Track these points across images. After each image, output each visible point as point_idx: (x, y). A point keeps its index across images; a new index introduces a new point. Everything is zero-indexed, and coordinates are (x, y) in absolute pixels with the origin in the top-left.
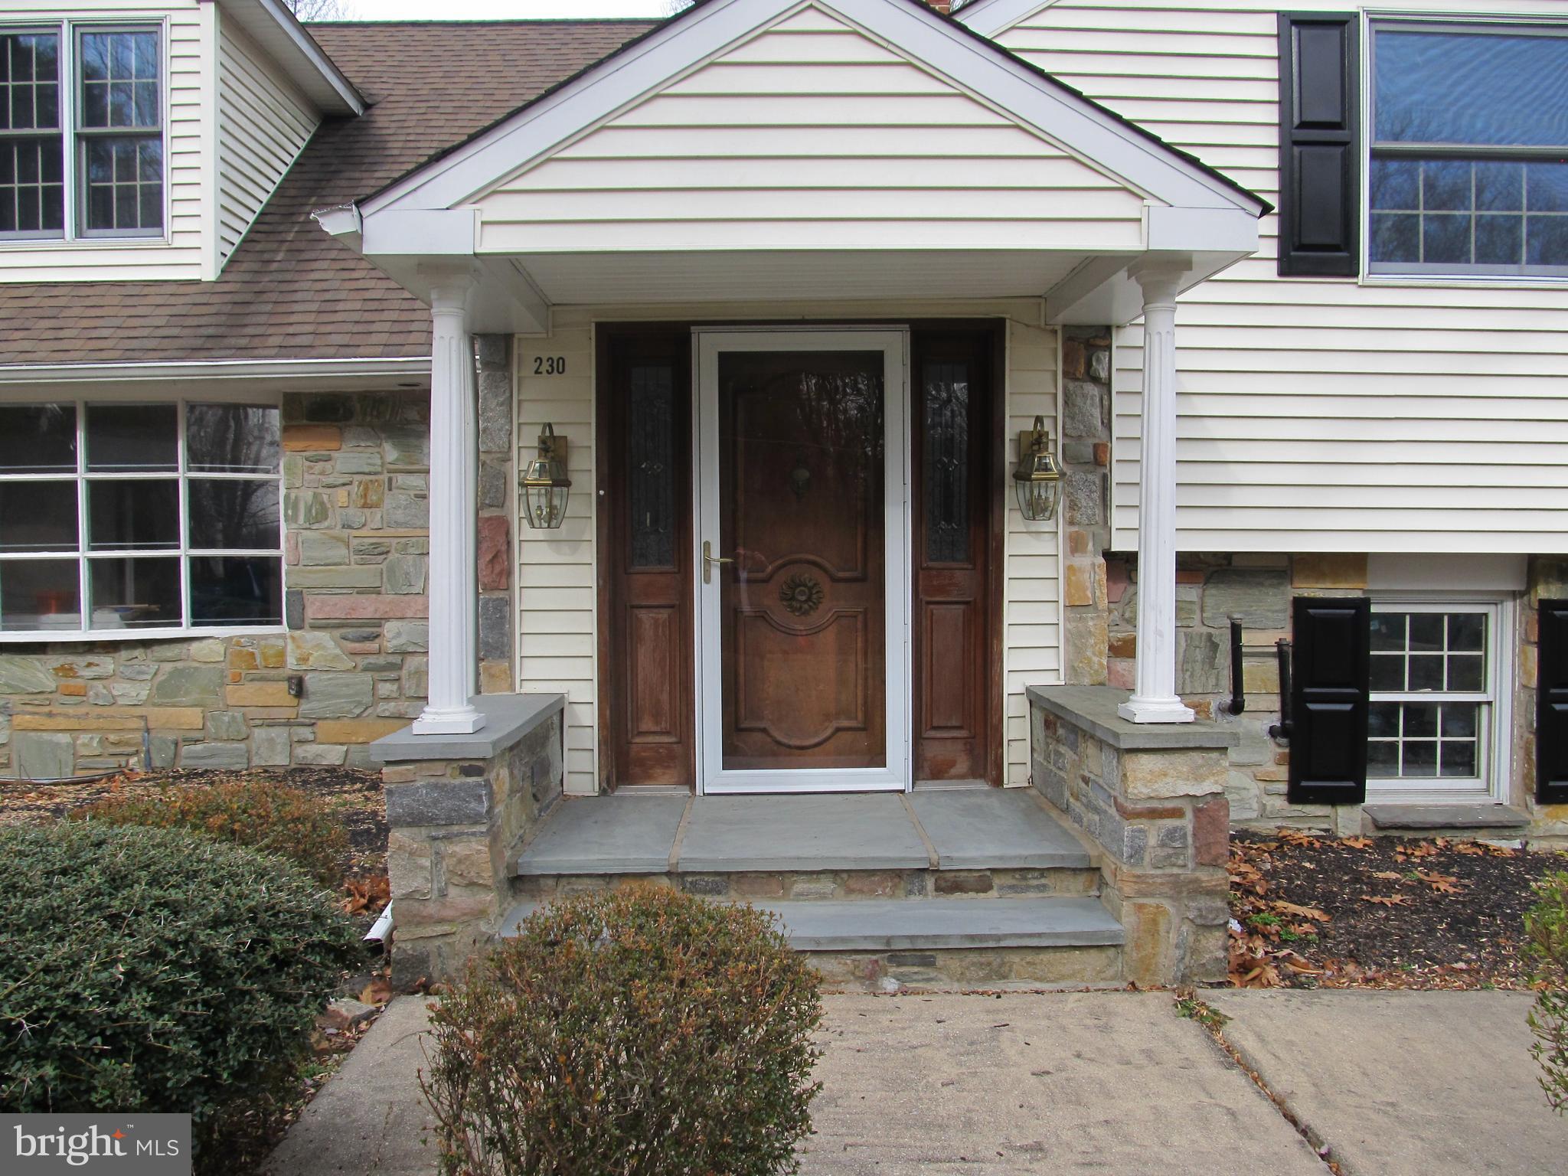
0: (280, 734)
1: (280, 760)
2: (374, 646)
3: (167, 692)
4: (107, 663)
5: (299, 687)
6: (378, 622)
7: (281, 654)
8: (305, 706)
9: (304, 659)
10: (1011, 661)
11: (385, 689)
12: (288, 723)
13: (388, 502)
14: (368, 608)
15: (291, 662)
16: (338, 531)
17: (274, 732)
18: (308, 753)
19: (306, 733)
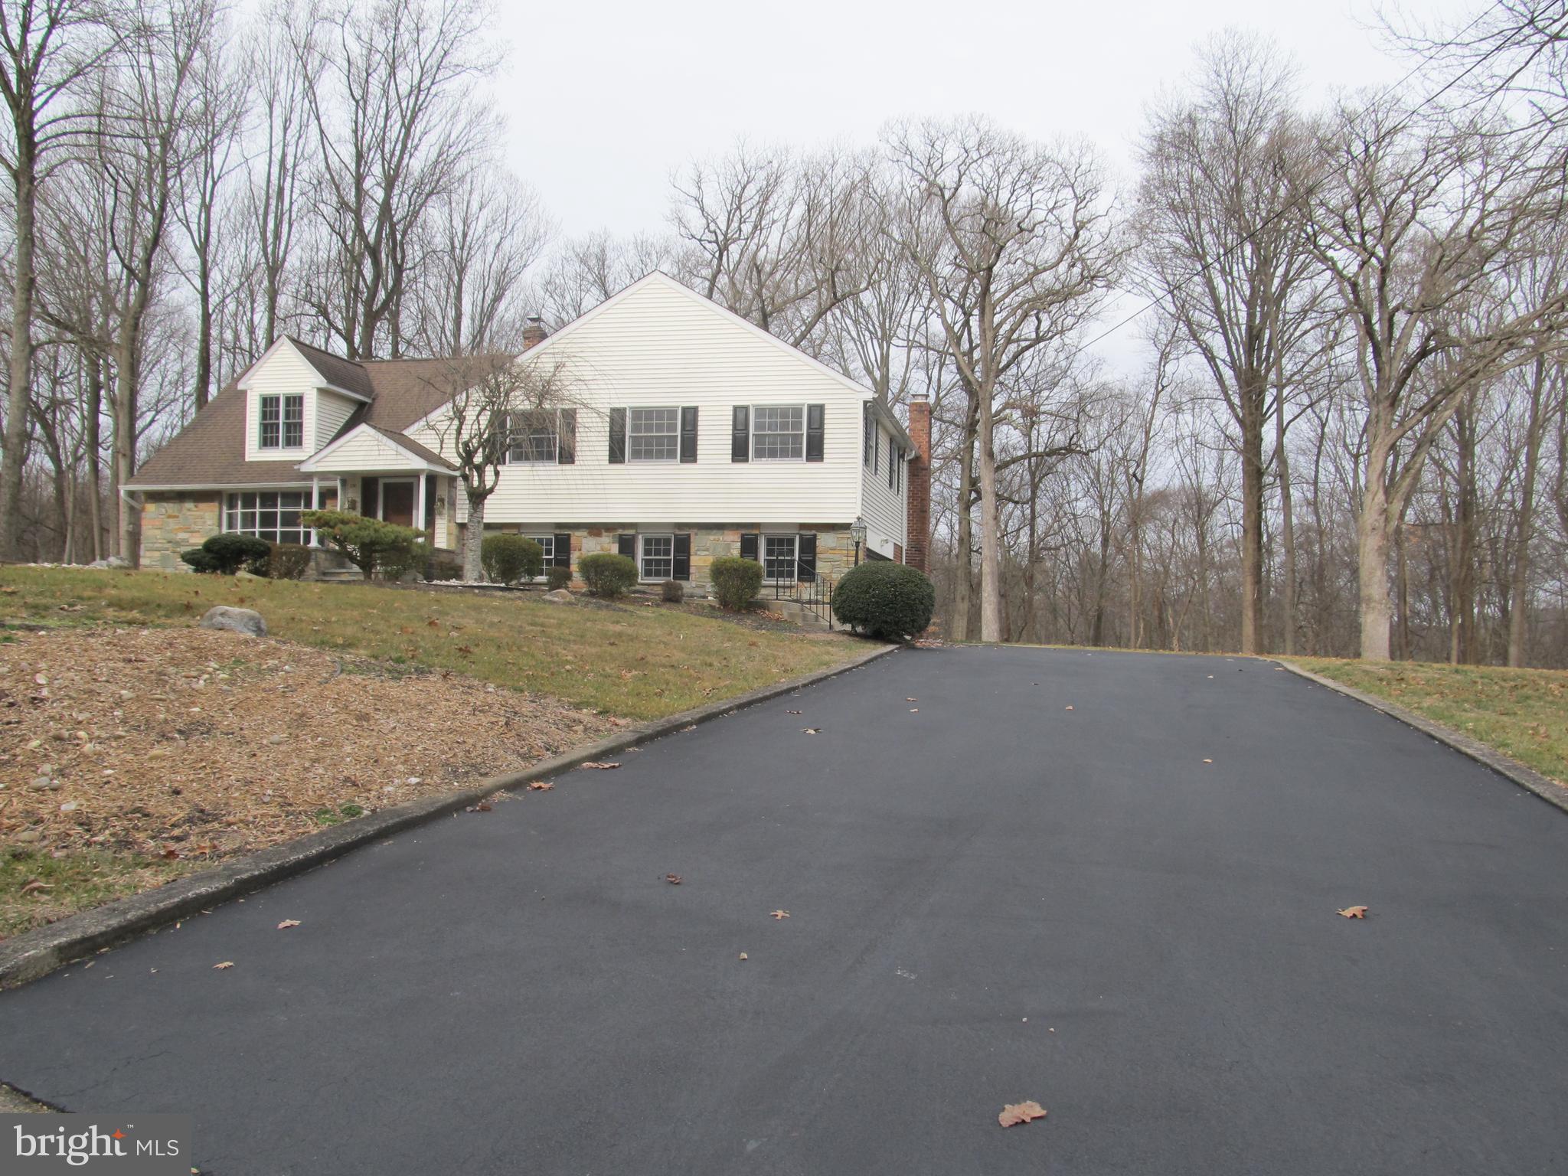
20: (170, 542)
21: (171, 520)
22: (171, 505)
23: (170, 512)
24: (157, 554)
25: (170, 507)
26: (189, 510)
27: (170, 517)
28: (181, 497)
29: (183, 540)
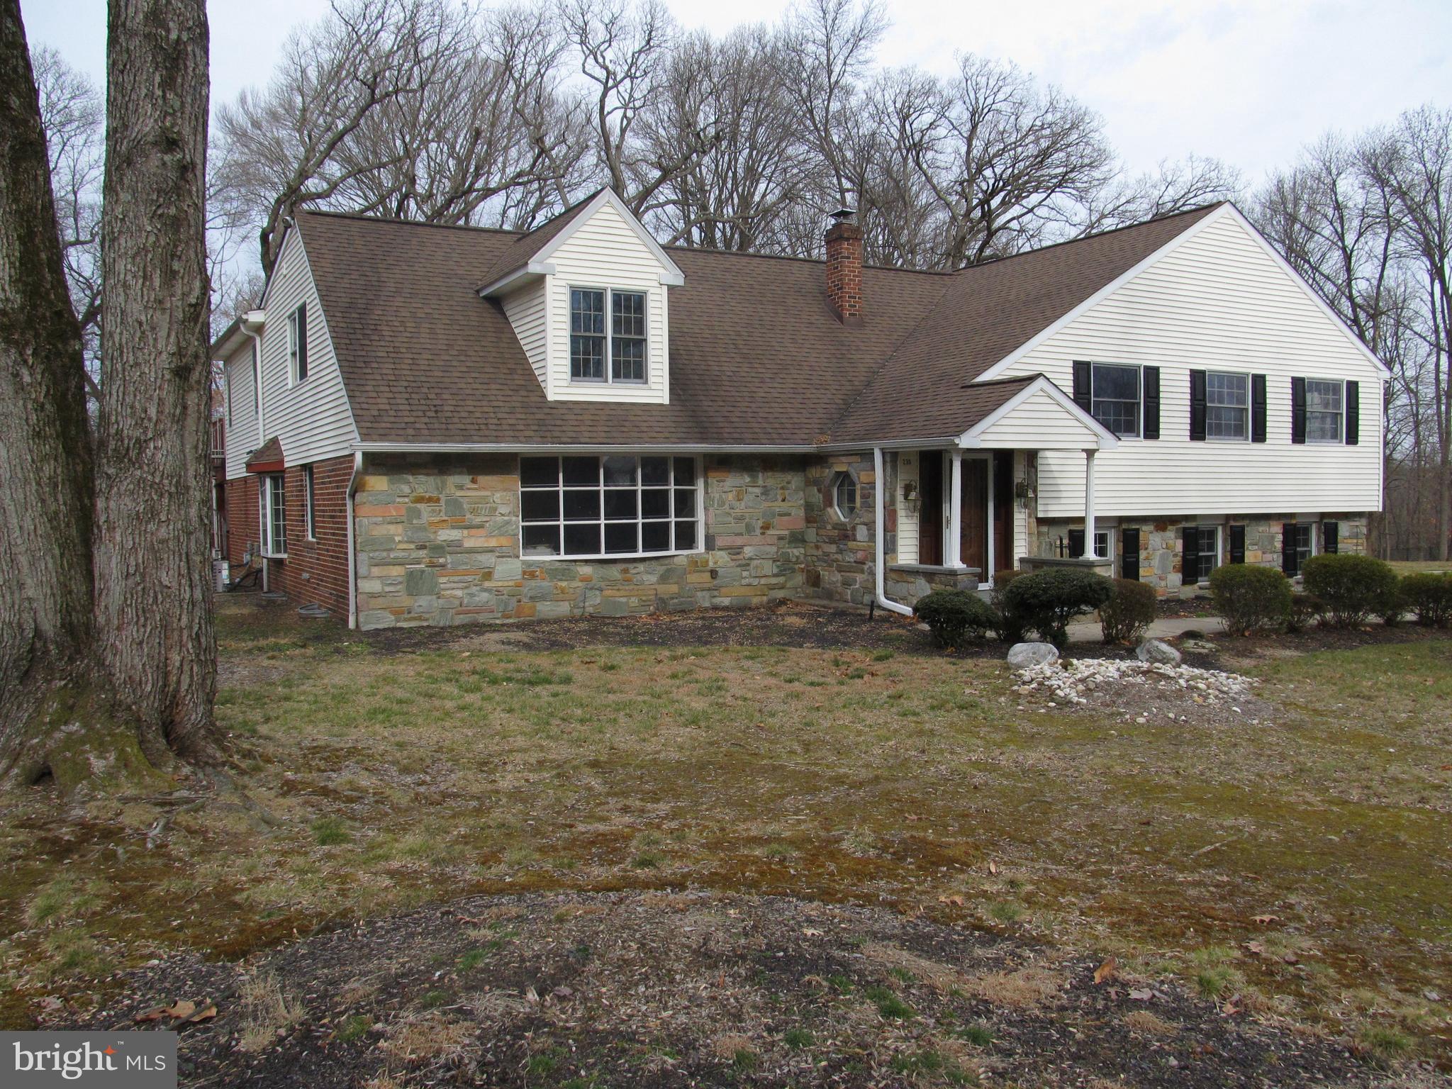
0: (706, 594)
1: (707, 604)
2: (740, 557)
3: (664, 579)
4: (641, 567)
5: (714, 574)
6: (741, 547)
7: (707, 561)
8: (715, 582)
9: (716, 563)
10: (1016, 550)
11: (745, 574)
12: (709, 589)
13: (746, 498)
14: (739, 541)
15: (711, 564)
16: (728, 510)
17: (704, 593)
18: (717, 601)
19: (716, 593)
20: (423, 547)
21: (421, 506)
22: (422, 478)
23: (420, 491)
24: (397, 571)
25: (424, 484)
26: (461, 487)
27: (420, 500)
28: (442, 464)
29: (450, 544)
